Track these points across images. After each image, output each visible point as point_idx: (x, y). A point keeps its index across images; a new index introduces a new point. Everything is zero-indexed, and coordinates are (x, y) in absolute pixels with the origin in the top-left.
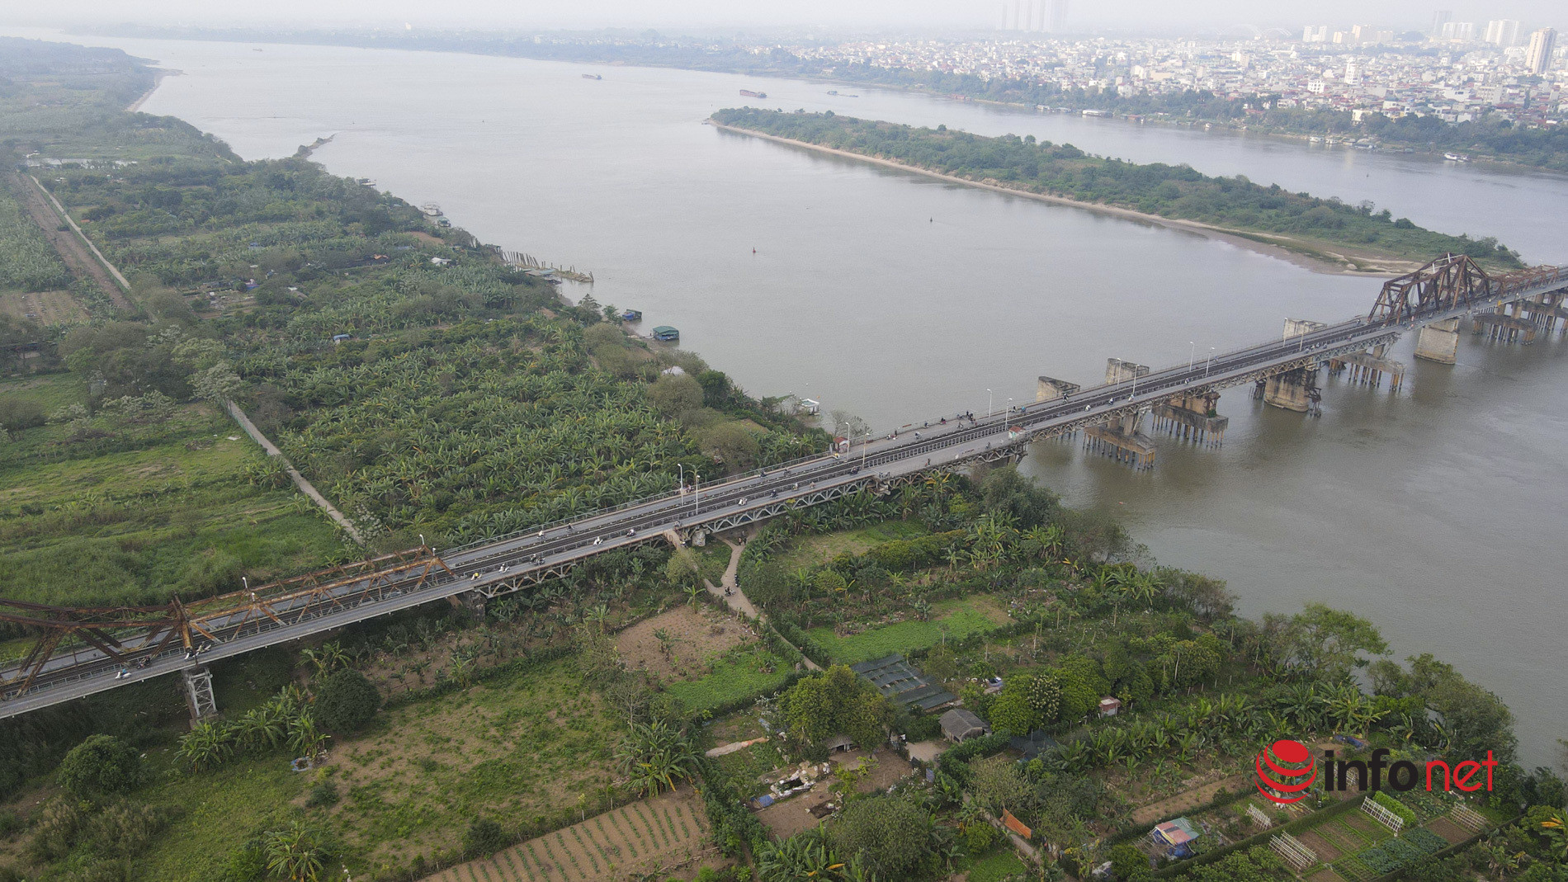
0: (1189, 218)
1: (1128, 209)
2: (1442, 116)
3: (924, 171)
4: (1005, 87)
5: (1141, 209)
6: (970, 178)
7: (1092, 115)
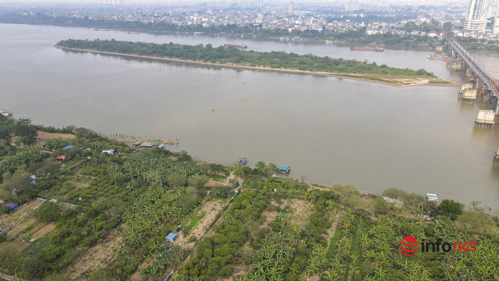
0: (321, 71)
1: (295, 70)
2: (314, 29)
3: (194, 62)
4: (158, 26)
5: (300, 69)
6: (219, 63)
7: (198, 34)
